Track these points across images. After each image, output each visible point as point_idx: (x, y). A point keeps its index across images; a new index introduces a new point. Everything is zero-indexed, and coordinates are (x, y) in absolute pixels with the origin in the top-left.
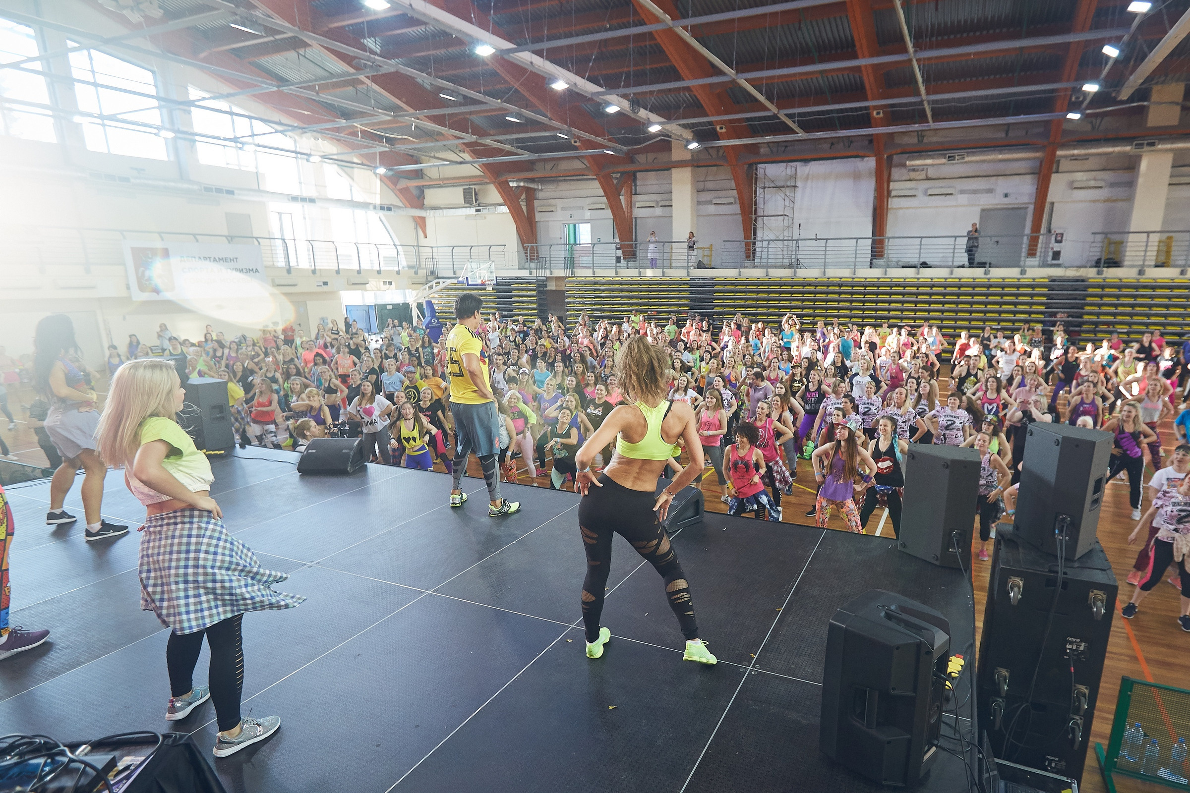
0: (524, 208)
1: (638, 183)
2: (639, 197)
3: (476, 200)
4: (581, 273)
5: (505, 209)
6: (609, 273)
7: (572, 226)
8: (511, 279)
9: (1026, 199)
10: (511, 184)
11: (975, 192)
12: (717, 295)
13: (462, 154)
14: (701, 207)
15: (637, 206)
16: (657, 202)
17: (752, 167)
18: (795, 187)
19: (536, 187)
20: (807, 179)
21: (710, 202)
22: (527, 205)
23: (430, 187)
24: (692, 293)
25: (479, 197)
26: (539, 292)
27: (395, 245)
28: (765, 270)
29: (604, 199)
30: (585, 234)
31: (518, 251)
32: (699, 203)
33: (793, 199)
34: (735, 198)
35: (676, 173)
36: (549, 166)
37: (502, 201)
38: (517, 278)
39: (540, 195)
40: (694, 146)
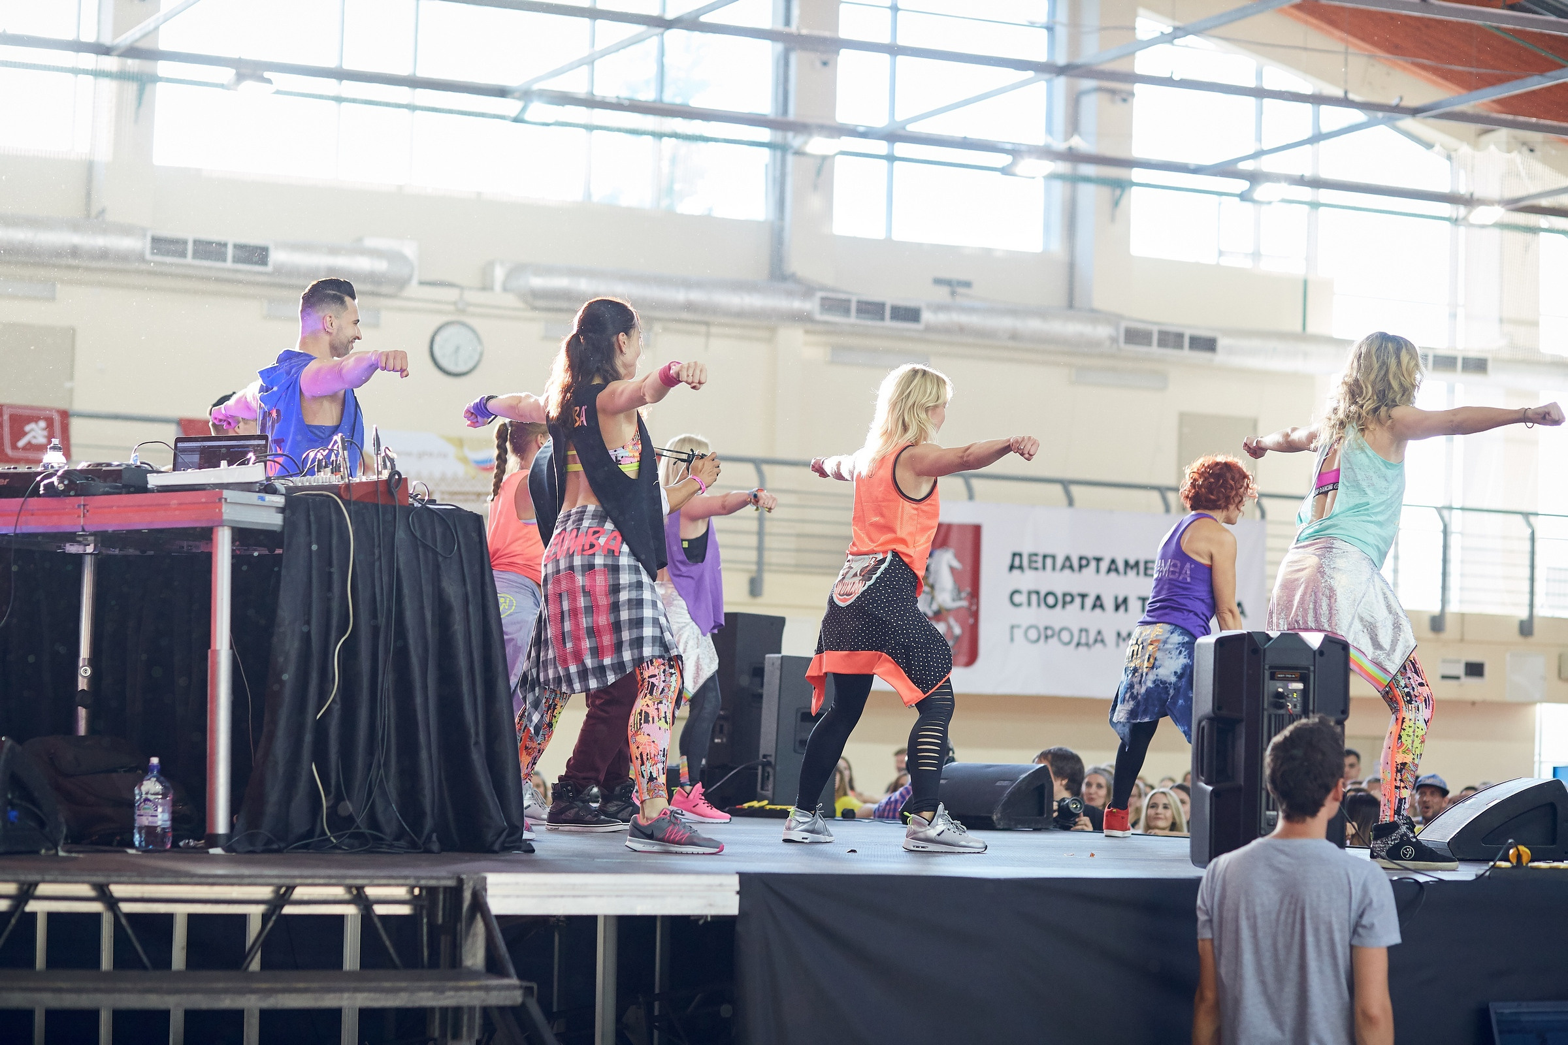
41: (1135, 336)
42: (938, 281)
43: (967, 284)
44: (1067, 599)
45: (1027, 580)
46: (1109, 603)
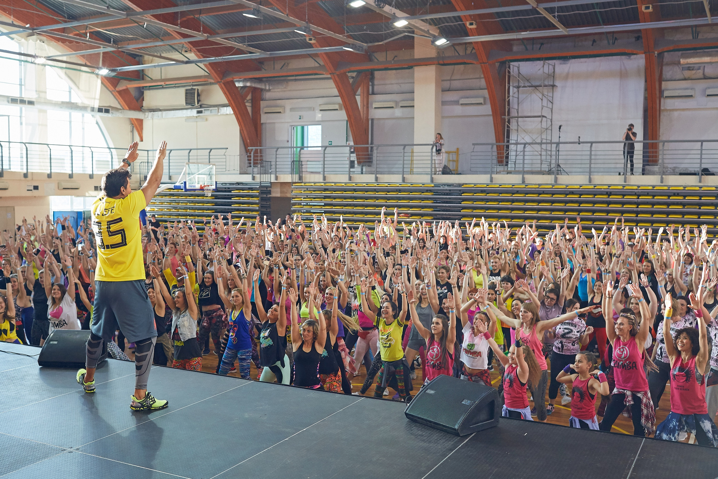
0: (249, 109)
1: (376, 82)
2: (377, 98)
3: (199, 101)
4: (309, 178)
5: (229, 110)
6: (341, 179)
7: (299, 128)
8: (231, 184)
10: (237, 84)
12: (464, 204)
13: (187, 55)
14: (447, 107)
15: (374, 106)
16: (397, 103)
17: (505, 64)
18: (553, 86)
19: (263, 87)
20: (566, 77)
21: (456, 103)
22: (253, 107)
23: (150, 88)
24: (435, 200)
25: (202, 98)
26: (262, 199)
27: (110, 148)
28: (521, 176)
29: (339, 100)
30: (315, 136)
31: (241, 155)
32: (444, 103)
33: (551, 99)
34: (485, 98)
35: (419, 72)
36: (278, 66)
37: (226, 102)
38: (238, 184)
39: (268, 95)
40: (441, 42)
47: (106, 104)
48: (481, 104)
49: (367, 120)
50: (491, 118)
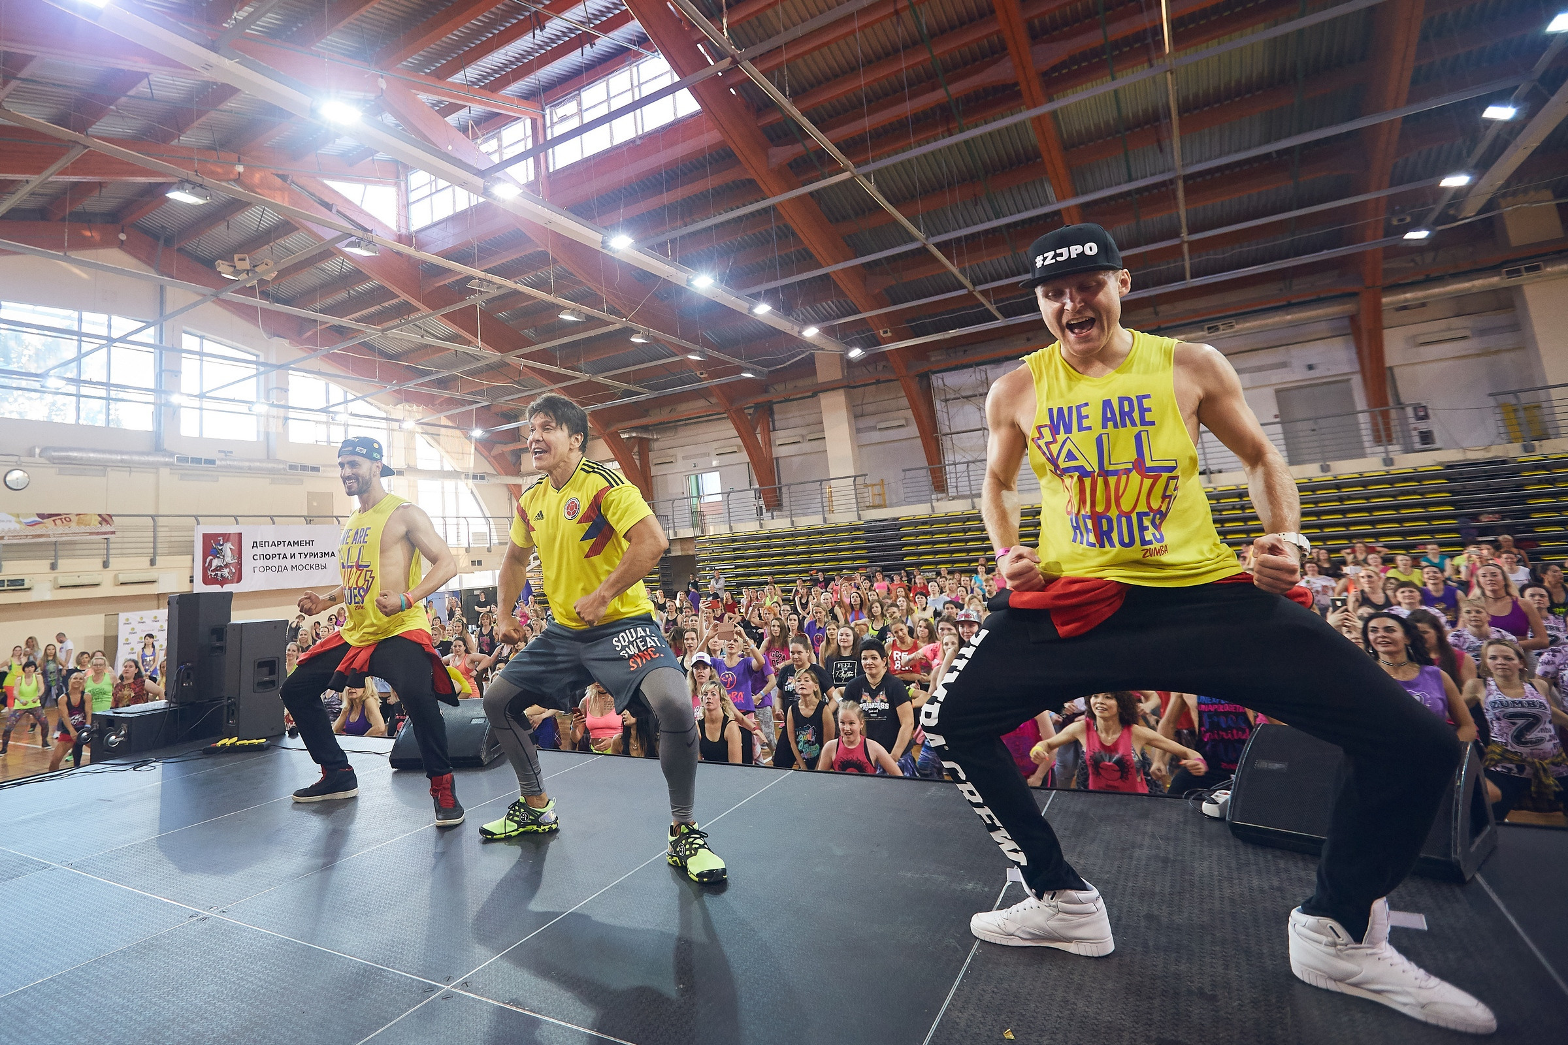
0: (637, 462)
1: (776, 417)
2: (780, 433)
4: (713, 530)
6: (750, 527)
7: (693, 478)
9: (1346, 369)
10: (623, 436)
11: (1260, 369)
12: (905, 540)
14: (863, 435)
15: (778, 442)
16: (803, 436)
17: (926, 377)
19: (652, 436)
21: (874, 428)
22: (641, 459)
24: (869, 540)
27: (485, 517)
29: (739, 441)
30: (712, 483)
32: (858, 431)
34: (906, 419)
35: (826, 400)
36: (665, 411)
37: (612, 456)
39: (656, 445)
41: (292, 467)
42: (219, 451)
43: (231, 452)
44: (274, 556)
45: (259, 551)
46: (288, 556)
47: (479, 471)
48: (903, 426)
49: (772, 459)
50: (919, 440)
